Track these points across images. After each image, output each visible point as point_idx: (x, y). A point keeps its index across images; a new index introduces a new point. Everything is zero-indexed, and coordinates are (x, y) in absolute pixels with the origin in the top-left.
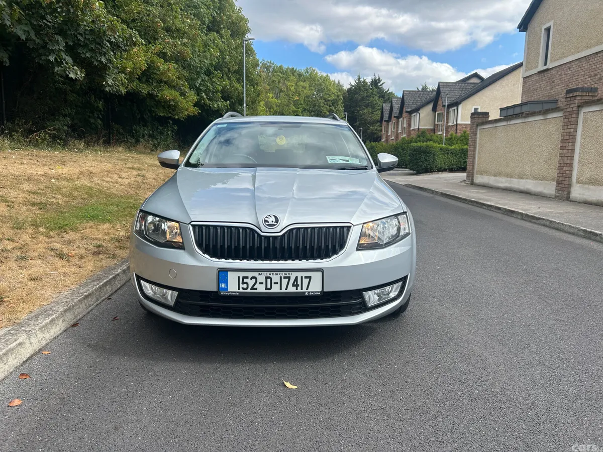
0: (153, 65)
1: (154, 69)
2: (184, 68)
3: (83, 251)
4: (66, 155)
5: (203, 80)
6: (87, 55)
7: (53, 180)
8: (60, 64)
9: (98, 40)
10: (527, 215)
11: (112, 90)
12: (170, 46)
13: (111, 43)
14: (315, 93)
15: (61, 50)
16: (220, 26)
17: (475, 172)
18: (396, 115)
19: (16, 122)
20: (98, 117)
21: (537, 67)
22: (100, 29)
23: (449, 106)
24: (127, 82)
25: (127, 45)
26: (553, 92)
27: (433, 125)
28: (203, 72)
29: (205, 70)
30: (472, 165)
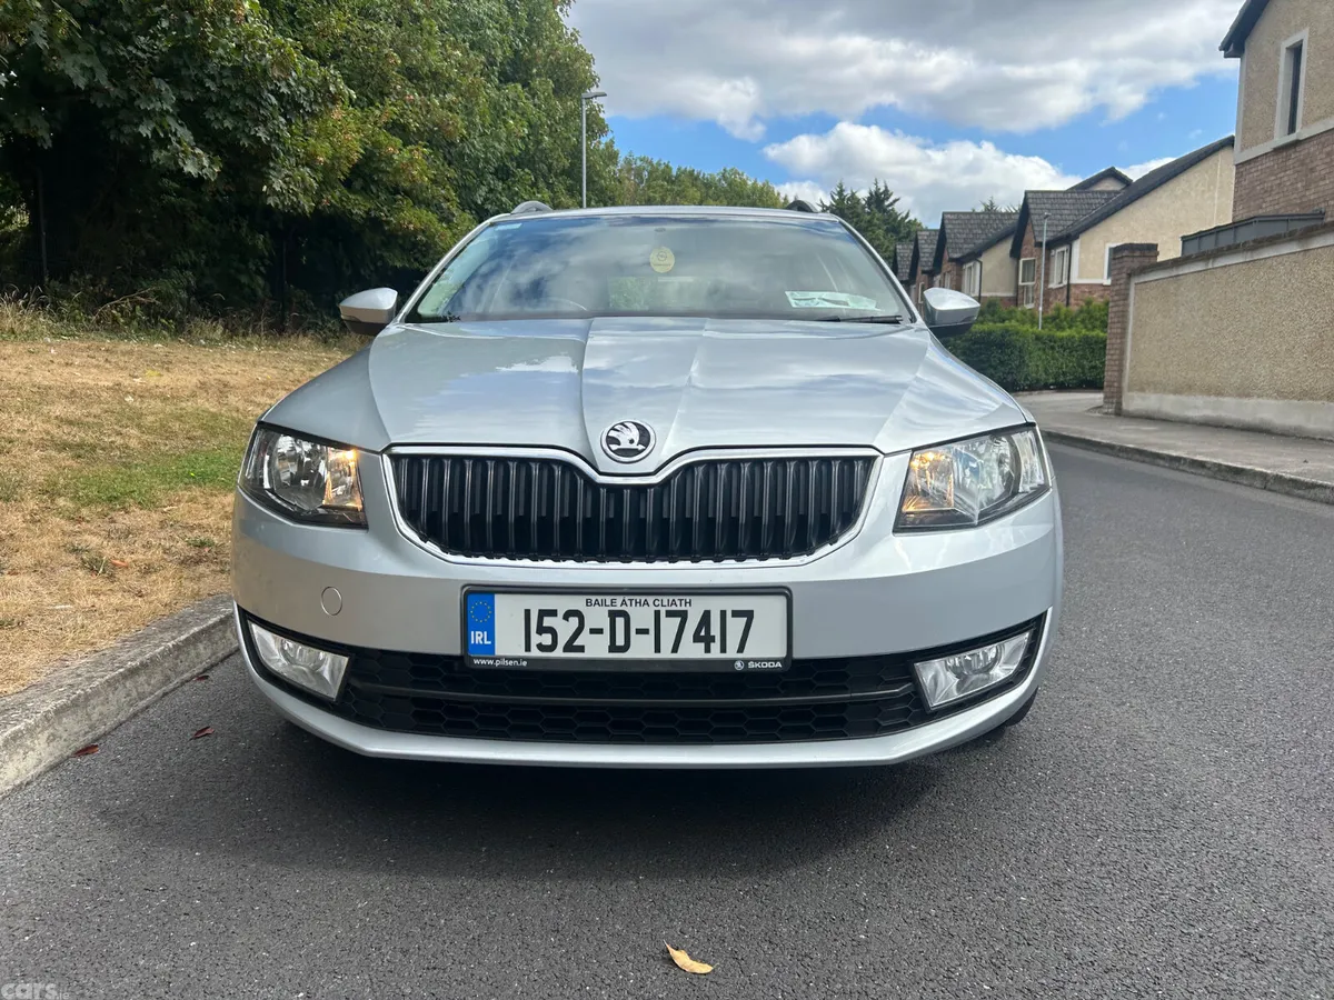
0: (376, 151)
1: (380, 160)
2: (450, 164)
3: (155, 555)
4: (180, 350)
5: (491, 191)
6: (227, 124)
7: (129, 399)
8: (163, 143)
9: (248, 90)
10: (1278, 479)
11: (282, 202)
12: (417, 110)
13: (279, 96)
15: (167, 111)
16: (531, 70)
17: (1125, 384)
18: (926, 269)
19: (71, 278)
20: (258, 272)
21: (1271, 137)
22: (254, 64)
23: (1051, 245)
24: (315, 185)
25: (316, 101)
26: (1311, 195)
27: (1013, 289)
28: (492, 170)
29: (496, 165)
30: (1117, 369)
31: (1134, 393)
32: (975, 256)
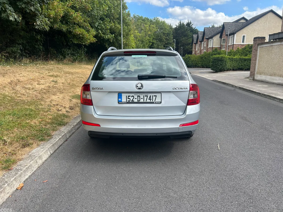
0: (68, 14)
1: (69, 16)
5: (99, 23)
6: (23, 6)
8: (4, 11)
11: (40, 28)
14: (159, 30)
15: (5, 2)
18: (200, 40)
20: (40, 45)
23: (230, 35)
24: (49, 23)
27: (220, 45)
28: (99, 18)
29: (100, 17)
30: (254, 68)
31: (258, 75)
32: (211, 38)
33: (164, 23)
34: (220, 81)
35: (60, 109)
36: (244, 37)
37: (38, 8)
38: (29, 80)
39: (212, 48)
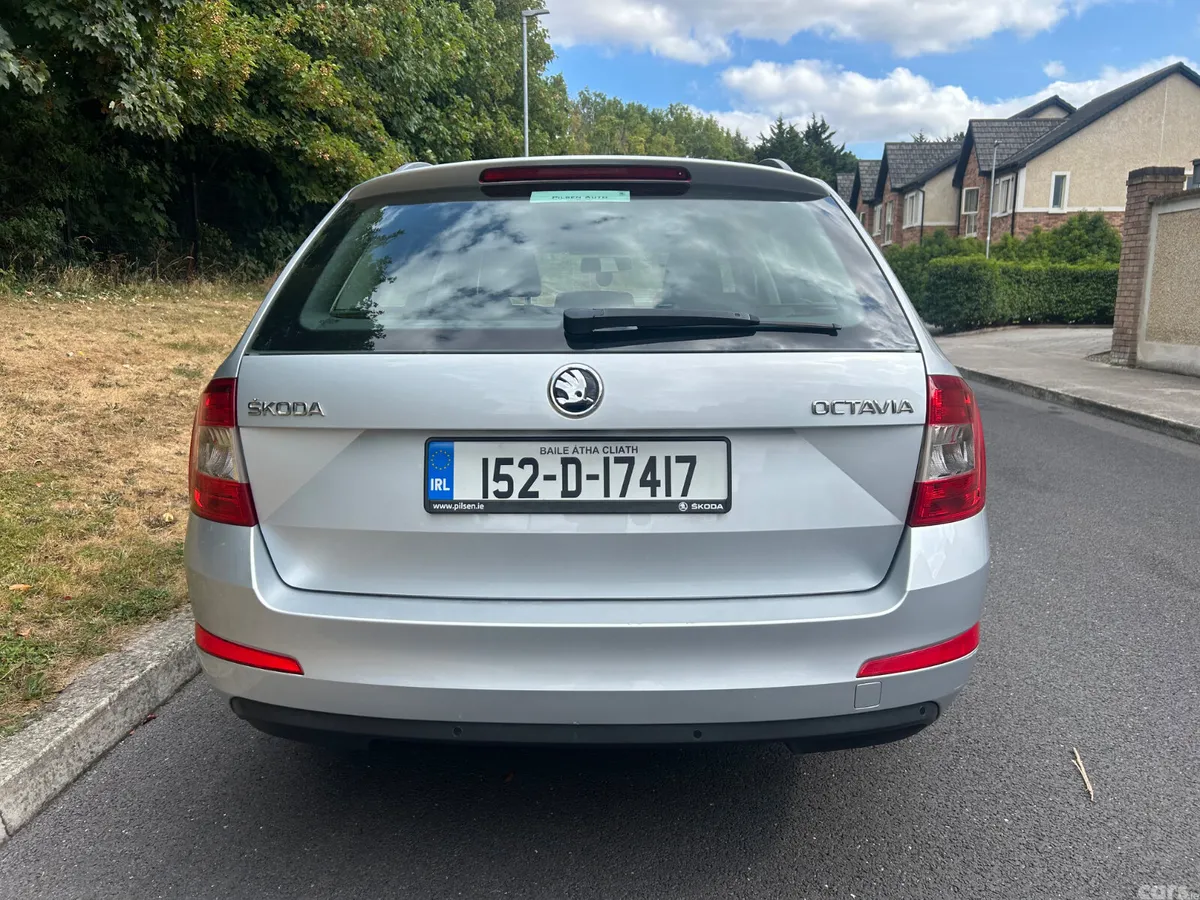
0: (281, 68)
1: (287, 79)
2: (383, 89)
5: (426, 118)
6: (55, 21)
11: (136, 123)
12: (329, 21)
17: (1142, 331)
18: (867, 199)
20: (157, 209)
23: (997, 174)
24: (181, 101)
27: (955, 218)
28: (425, 96)
29: (430, 90)
30: (1132, 313)
31: (1154, 343)
32: (917, 185)
33: (710, 127)
34: (975, 370)
35: (167, 516)
36: (1060, 180)
37: (124, 33)
38: (56, 363)
39: (922, 230)
